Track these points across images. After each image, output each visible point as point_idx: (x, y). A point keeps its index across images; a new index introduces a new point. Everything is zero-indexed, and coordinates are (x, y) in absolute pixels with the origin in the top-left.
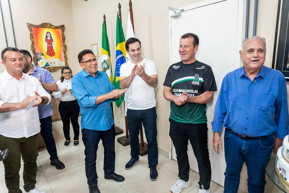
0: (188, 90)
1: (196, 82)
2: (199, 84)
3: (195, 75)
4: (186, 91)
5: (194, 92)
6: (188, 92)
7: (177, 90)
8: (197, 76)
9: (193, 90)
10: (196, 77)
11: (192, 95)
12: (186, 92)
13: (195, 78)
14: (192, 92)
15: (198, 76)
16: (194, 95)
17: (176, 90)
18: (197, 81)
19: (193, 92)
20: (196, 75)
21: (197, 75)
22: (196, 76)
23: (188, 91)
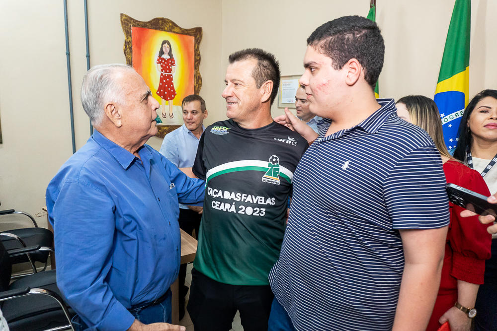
0: (250, 196)
1: (272, 177)
2: (278, 181)
3: (271, 158)
4: (243, 198)
5: (265, 202)
6: (249, 202)
7: (220, 194)
8: (274, 160)
9: (263, 198)
10: (272, 163)
11: (260, 211)
12: (245, 200)
13: (270, 165)
14: (259, 203)
15: (278, 160)
16: (264, 210)
17: (216, 193)
18: (275, 175)
19: (263, 203)
20: (273, 158)
21: (276, 158)
22: (272, 160)
23: (249, 199)
